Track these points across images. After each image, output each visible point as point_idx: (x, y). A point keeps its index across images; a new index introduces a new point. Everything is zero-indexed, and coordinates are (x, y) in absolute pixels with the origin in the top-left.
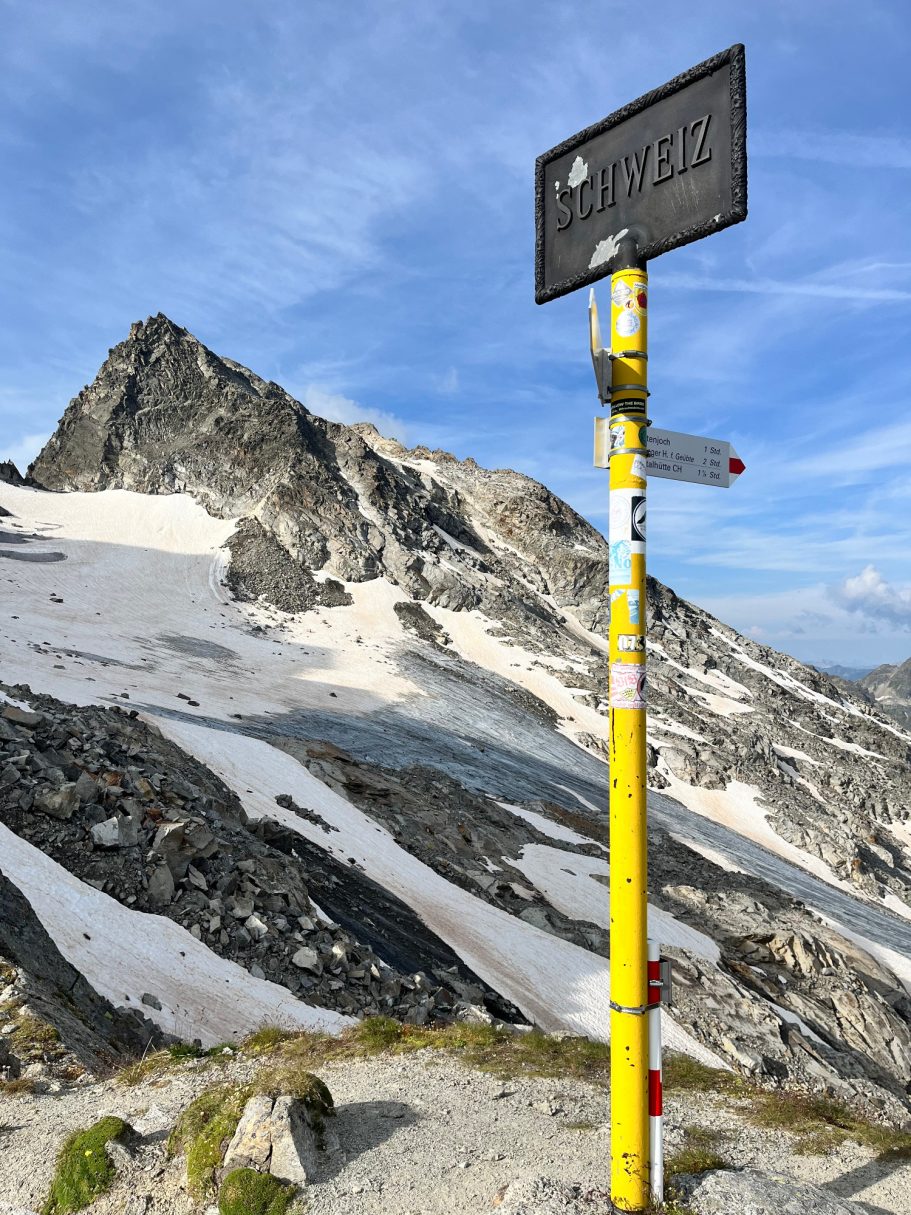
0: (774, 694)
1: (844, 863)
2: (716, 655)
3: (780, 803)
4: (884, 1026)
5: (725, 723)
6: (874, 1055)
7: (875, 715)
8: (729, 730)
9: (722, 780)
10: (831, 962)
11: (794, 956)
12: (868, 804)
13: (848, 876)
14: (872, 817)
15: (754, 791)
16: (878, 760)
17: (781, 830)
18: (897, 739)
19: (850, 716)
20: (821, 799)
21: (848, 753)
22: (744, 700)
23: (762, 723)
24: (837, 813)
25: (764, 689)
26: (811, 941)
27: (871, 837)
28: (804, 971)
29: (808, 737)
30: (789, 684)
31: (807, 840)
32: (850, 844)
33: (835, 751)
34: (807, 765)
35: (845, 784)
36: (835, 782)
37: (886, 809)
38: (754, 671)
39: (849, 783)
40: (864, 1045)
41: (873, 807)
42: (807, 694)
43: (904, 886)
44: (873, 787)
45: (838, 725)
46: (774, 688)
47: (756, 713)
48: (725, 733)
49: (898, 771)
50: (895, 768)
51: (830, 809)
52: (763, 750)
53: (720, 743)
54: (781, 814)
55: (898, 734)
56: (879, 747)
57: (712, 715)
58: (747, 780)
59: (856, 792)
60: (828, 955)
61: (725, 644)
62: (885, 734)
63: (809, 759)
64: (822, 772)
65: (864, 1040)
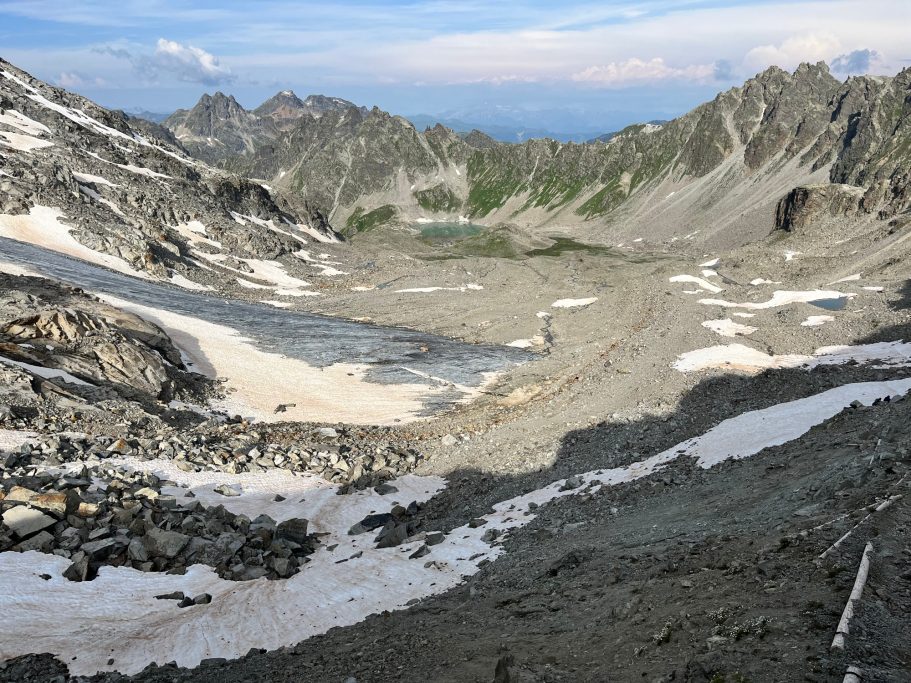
0: (71, 130)
1: (139, 258)
2: (11, 96)
3: (81, 219)
4: (140, 360)
5: (25, 157)
6: (131, 381)
7: (161, 145)
8: (30, 162)
9: (25, 206)
10: (94, 326)
11: (59, 328)
12: (159, 213)
13: (143, 267)
14: (163, 222)
15: (57, 212)
16: (165, 180)
17: (84, 241)
18: (179, 163)
19: (140, 146)
20: (121, 213)
21: (140, 175)
22: (43, 136)
23: (61, 154)
24: (133, 222)
25: (61, 126)
26: (74, 314)
27: (162, 236)
28: (70, 338)
29: (104, 164)
30: (84, 120)
31: (107, 245)
32: (142, 244)
33: (129, 174)
34: (106, 187)
35: (140, 200)
36: (131, 199)
37: (173, 215)
38: (50, 110)
39: (142, 198)
40: (122, 377)
41: (163, 215)
42: (102, 129)
43: (186, 268)
44: (162, 200)
45: (130, 154)
46: (71, 125)
47: (55, 147)
48: (25, 165)
49: (181, 187)
50: (179, 184)
51: (127, 220)
52: (64, 178)
53: (20, 174)
54: (82, 228)
55: (180, 159)
56: (165, 169)
57: (11, 150)
58: (49, 204)
59: (149, 205)
60: (91, 321)
61: (19, 86)
62: (169, 159)
63: (107, 182)
64: (119, 192)
65: (123, 374)
